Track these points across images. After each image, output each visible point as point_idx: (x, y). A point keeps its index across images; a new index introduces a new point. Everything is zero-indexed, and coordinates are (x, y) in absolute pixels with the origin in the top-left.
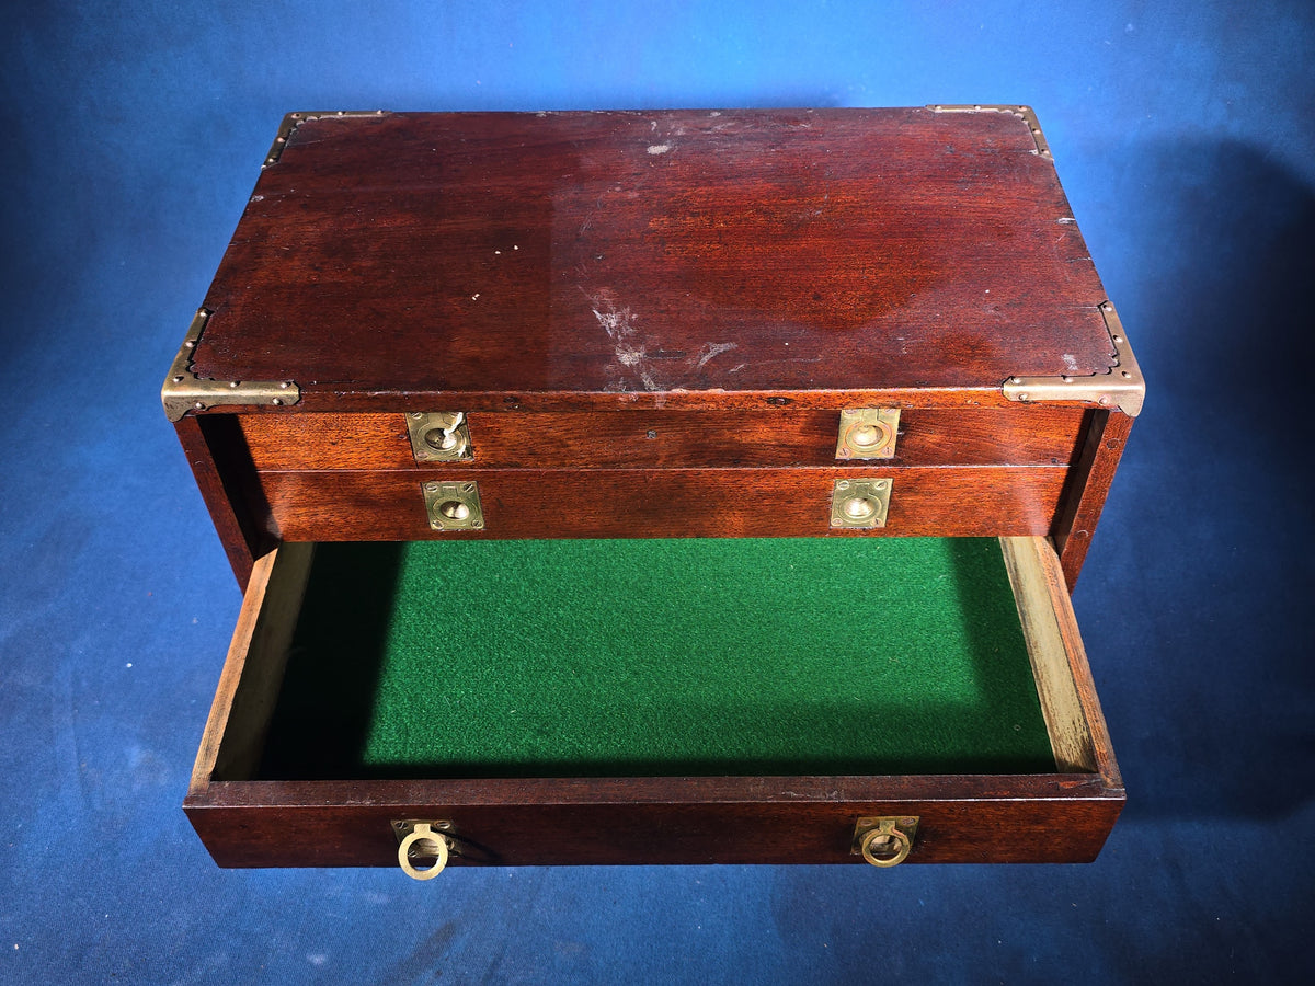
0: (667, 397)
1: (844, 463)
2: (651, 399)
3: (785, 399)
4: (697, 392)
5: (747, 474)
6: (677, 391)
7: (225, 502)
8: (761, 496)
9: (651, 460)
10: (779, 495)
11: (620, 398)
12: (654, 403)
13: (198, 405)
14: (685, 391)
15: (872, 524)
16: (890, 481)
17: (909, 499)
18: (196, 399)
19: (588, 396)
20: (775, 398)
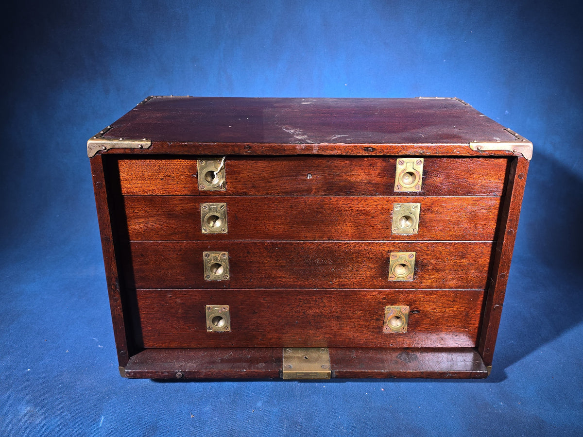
0: (319, 147)
1: (398, 194)
2: (311, 148)
3: (372, 148)
4: (332, 144)
5: (353, 200)
6: (323, 144)
7: (106, 208)
8: (359, 213)
9: (308, 191)
10: (368, 213)
11: (297, 147)
12: (312, 150)
13: (104, 148)
14: (327, 144)
15: (411, 233)
16: (419, 205)
17: (429, 216)
18: (103, 145)
19: (283, 146)
20: (368, 148)
